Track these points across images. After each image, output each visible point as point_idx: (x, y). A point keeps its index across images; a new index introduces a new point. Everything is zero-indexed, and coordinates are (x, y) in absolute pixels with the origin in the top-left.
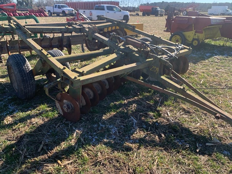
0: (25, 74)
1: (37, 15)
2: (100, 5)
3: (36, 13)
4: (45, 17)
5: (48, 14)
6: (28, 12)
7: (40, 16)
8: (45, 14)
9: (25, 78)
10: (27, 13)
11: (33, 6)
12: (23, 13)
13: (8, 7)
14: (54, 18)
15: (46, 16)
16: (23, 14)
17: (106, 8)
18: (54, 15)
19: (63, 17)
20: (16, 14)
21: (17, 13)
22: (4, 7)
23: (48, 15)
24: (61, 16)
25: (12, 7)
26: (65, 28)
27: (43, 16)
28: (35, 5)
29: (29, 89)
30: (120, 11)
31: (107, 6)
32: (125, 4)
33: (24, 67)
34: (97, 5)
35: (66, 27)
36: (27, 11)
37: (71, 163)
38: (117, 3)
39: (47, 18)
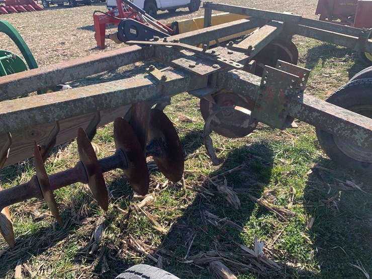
1: (21, 8)
3: (19, 4)
4: (37, 12)
5: (42, 4)
6: (4, 5)
7: (28, 11)
8: (36, 5)
14: (54, 11)
15: (38, 9)
18: (53, 6)
19: (72, 9)
23: (41, 6)
24: (67, 7)
26: (148, 82)
27: (33, 10)
35: (152, 78)
39: (41, 12)
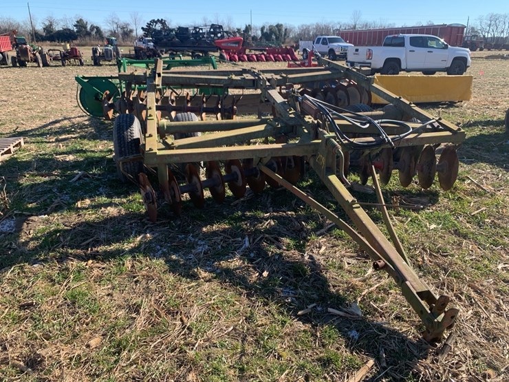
0: (124, 143)
1: (279, 58)
2: (396, 35)
3: (279, 53)
6: (265, 53)
7: (284, 60)
8: (295, 56)
9: (123, 149)
10: (263, 54)
11: (287, 40)
12: (256, 55)
13: (229, 45)
16: (254, 57)
17: (407, 42)
20: (244, 58)
21: (247, 55)
22: (222, 44)
25: (235, 43)
27: (289, 60)
28: (292, 38)
29: (129, 167)
30: (446, 47)
31: (411, 38)
32: (500, 30)
33: (125, 133)
34: (389, 36)
36: (265, 50)
37: (104, 268)
38: (459, 28)
